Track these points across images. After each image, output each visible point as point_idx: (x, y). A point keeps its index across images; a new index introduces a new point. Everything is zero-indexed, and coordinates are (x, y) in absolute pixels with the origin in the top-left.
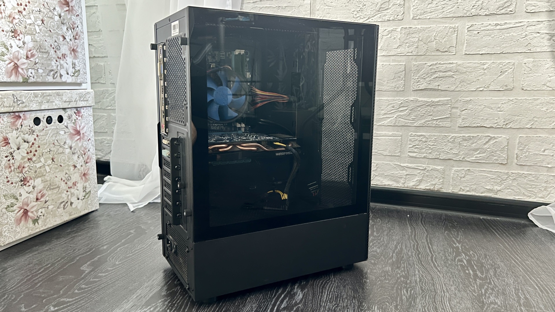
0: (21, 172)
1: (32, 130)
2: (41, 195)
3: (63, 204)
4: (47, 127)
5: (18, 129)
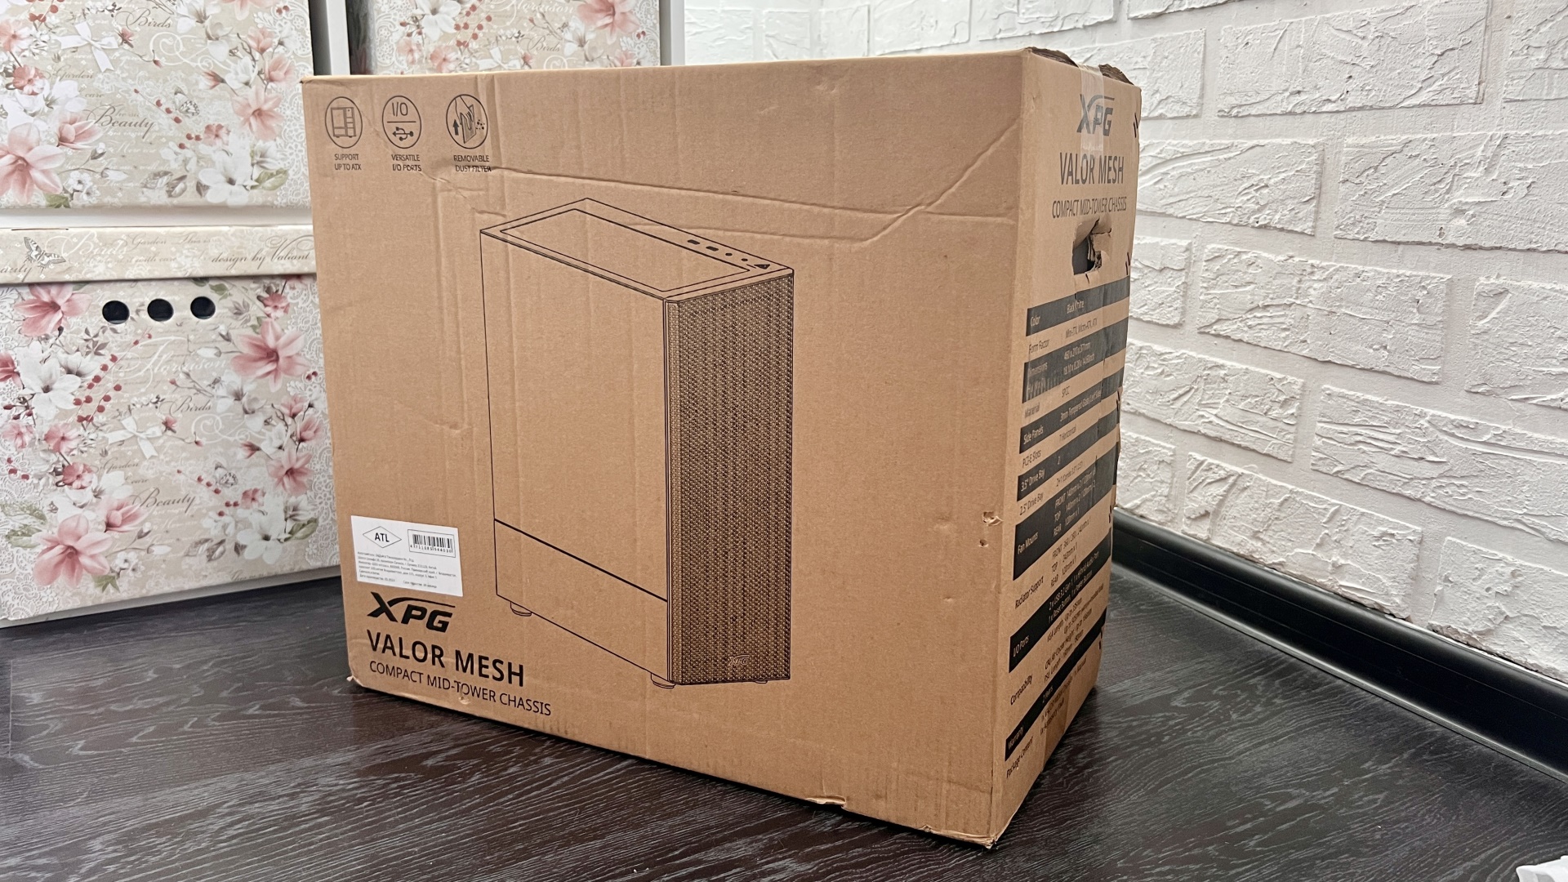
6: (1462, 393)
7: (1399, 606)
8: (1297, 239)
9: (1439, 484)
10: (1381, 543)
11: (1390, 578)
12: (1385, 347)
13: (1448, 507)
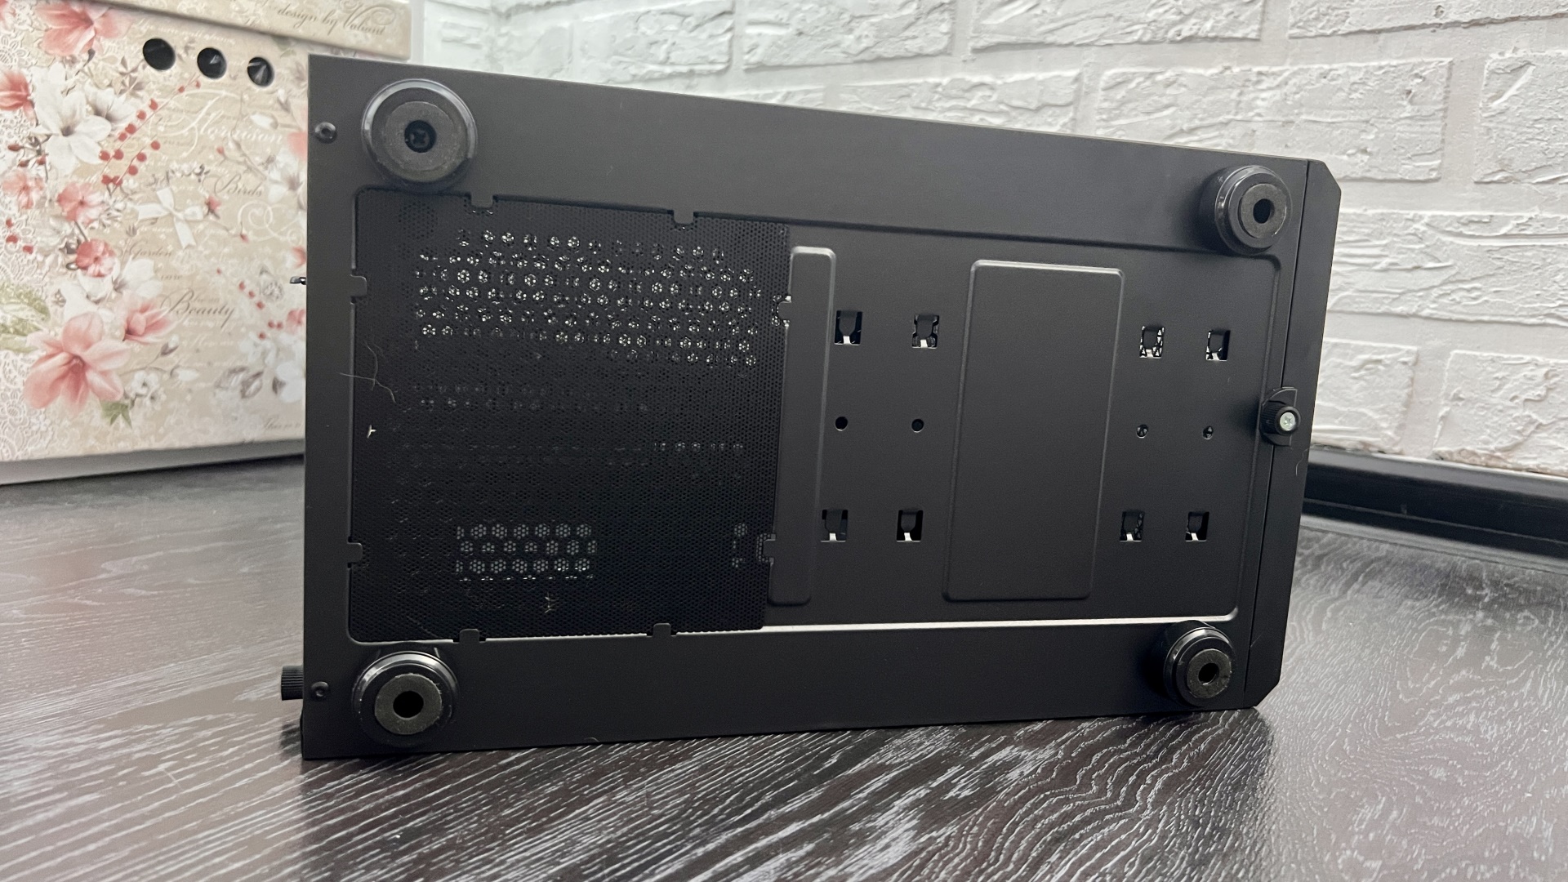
0: (72, 217)
1: (132, 80)
2: (147, 320)
3: (241, 376)
4: (198, 85)
5: (73, 61)
6: (1472, 186)
7: (1391, 439)
8: (1235, 48)
9: (1441, 293)
10: (1363, 372)
11: (1376, 411)
12: (1364, 151)
13: (1455, 317)
